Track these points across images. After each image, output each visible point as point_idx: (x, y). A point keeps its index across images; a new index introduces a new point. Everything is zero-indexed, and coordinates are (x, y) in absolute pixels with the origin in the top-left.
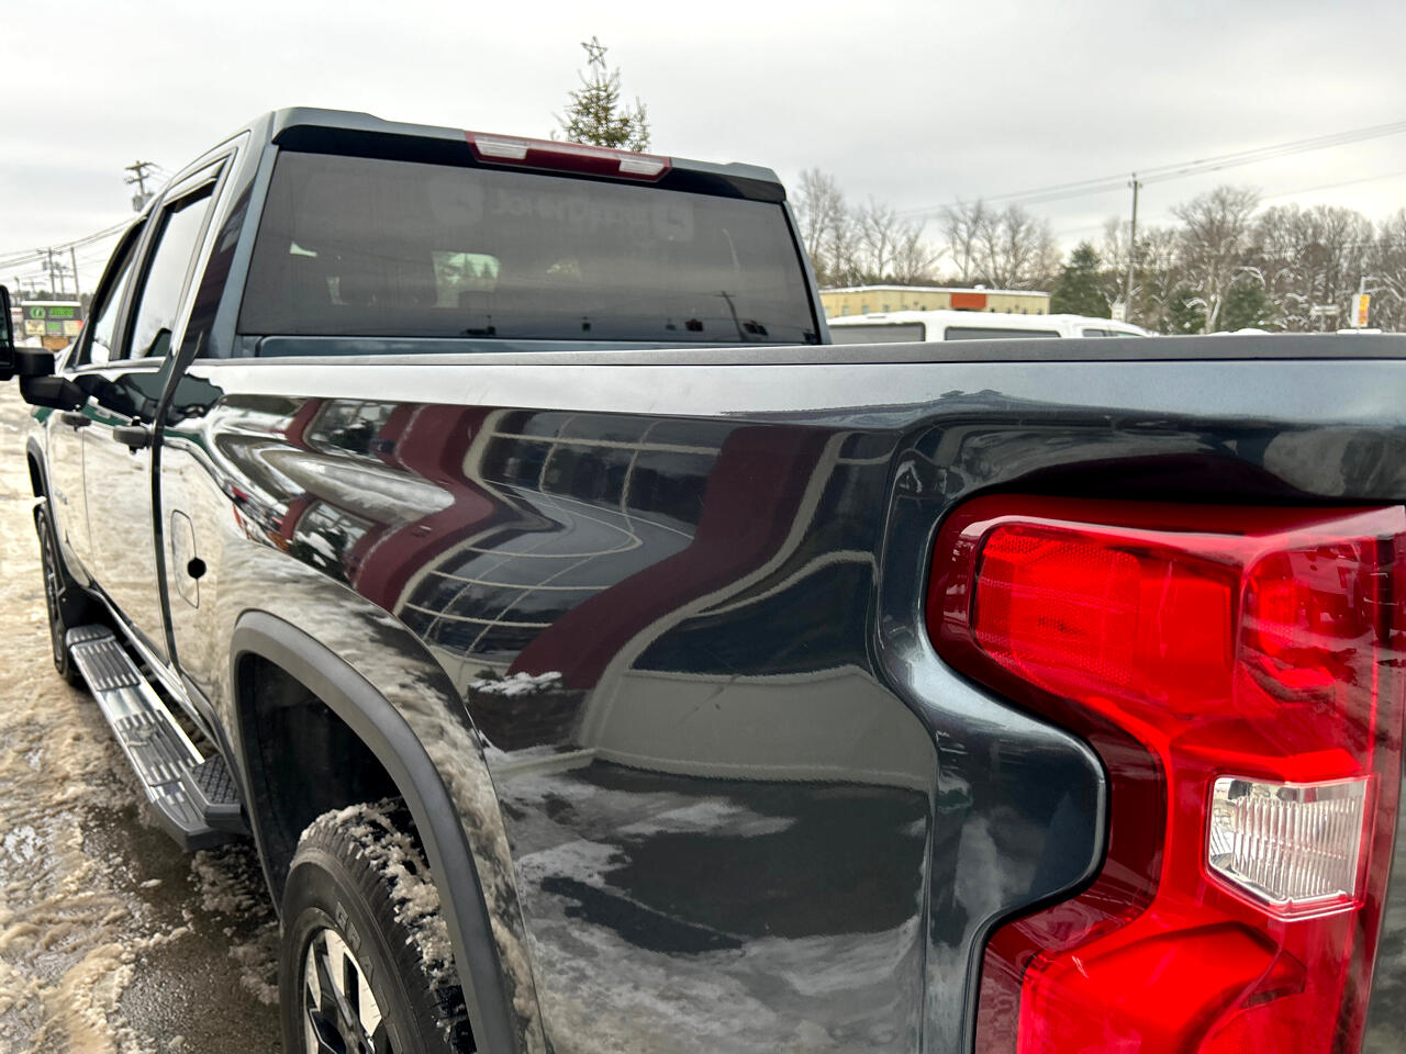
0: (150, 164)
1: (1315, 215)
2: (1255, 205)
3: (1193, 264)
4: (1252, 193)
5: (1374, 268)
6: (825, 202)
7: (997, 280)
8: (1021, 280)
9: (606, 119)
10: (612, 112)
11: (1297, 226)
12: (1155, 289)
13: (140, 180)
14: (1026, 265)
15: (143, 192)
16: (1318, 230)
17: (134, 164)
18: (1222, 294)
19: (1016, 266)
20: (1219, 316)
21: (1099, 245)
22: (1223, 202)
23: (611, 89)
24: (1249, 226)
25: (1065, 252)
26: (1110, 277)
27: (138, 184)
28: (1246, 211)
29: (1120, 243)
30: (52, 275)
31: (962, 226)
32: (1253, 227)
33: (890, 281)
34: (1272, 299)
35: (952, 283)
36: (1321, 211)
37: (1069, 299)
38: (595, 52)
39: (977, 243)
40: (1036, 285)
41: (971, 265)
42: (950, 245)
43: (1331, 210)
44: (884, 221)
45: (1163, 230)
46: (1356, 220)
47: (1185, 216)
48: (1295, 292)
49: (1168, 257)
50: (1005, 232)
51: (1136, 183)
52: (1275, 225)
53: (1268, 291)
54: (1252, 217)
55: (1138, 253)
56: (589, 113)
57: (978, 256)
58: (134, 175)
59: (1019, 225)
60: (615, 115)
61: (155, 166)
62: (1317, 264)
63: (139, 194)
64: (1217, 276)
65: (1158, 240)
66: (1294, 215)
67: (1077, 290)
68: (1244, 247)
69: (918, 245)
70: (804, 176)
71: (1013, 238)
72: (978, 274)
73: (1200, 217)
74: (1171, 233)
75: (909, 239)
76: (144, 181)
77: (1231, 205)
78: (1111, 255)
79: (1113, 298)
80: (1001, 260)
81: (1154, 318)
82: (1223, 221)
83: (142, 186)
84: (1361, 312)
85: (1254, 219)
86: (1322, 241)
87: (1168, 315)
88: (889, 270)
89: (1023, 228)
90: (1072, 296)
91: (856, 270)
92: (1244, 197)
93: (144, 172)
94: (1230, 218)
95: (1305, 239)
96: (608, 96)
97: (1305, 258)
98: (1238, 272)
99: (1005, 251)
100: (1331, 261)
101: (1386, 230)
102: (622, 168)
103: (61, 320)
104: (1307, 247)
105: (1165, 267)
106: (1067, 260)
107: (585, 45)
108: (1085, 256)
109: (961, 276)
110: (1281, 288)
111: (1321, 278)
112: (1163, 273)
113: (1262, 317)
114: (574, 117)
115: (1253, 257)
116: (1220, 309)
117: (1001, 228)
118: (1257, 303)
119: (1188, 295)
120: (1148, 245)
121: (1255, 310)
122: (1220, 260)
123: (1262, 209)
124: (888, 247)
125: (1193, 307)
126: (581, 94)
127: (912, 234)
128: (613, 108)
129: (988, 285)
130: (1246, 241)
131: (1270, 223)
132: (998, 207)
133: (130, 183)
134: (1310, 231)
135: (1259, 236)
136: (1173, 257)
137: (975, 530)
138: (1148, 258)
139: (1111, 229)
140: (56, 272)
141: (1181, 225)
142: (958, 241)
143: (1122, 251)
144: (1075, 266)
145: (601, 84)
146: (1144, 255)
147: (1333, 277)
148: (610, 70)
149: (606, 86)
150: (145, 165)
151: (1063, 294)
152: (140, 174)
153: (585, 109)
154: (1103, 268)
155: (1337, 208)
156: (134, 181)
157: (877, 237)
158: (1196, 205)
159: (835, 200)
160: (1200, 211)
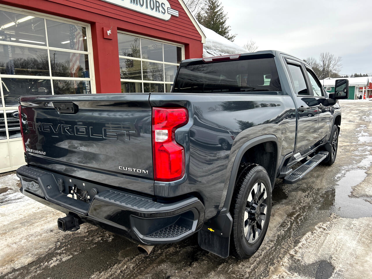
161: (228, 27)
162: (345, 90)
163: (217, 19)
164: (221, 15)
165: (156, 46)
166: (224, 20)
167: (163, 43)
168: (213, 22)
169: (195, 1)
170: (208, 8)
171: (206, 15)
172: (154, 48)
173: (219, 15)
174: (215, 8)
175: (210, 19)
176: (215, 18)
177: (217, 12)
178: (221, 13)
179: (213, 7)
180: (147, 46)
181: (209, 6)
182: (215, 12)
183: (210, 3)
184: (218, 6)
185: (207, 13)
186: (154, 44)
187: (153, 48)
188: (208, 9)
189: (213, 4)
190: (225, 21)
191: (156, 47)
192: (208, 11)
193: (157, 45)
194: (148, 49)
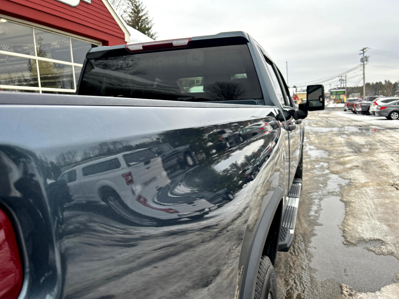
0: (367, 48)
13: (363, 53)
17: (362, 49)
27: (362, 54)
30: (341, 83)
58: (362, 52)
61: (368, 48)
63: (363, 57)
76: (365, 53)
83: (364, 55)
103: (340, 95)
133: (361, 54)
140: (342, 82)
150: (365, 49)
152: (364, 51)
156: (362, 53)
161: (155, 33)
162: (321, 99)
163: (142, 25)
164: (146, 20)
165: (62, 43)
166: (150, 25)
167: (71, 37)
168: (138, 26)
169: (116, 1)
170: (131, 11)
171: (130, 19)
172: (60, 45)
173: (144, 20)
174: (138, 12)
175: (134, 23)
176: (140, 22)
177: (142, 16)
178: (147, 18)
179: (137, 11)
180: (51, 43)
181: (133, 10)
182: (140, 16)
183: (134, 6)
184: (142, 10)
185: (130, 16)
186: (60, 41)
187: (58, 46)
188: (132, 13)
189: (137, 7)
190: (151, 27)
191: (63, 45)
192: (131, 15)
193: (64, 43)
194: (52, 47)
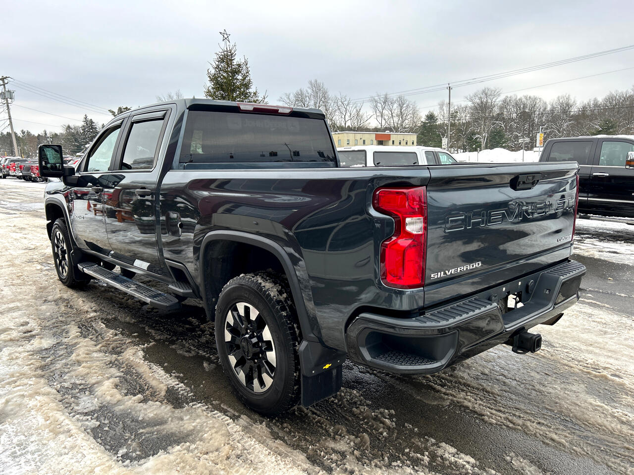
0: (9, 78)
1: (524, 100)
2: (499, 95)
3: (476, 120)
4: (498, 91)
5: (548, 121)
6: (320, 94)
7: (394, 128)
8: (405, 128)
9: (231, 64)
10: (233, 61)
11: (516, 104)
12: (460, 131)
13: (4, 85)
14: (407, 121)
15: (5, 90)
16: (525, 106)
18: (488, 133)
19: (403, 122)
20: (486, 142)
21: (436, 113)
22: (486, 94)
23: (233, 51)
24: (497, 104)
25: (423, 116)
26: (441, 126)
27: (3, 87)
28: (496, 98)
29: (445, 112)
31: (379, 105)
32: (499, 105)
33: (349, 129)
34: (507, 135)
35: (376, 130)
36: (526, 97)
37: (425, 136)
38: (225, 36)
39: (386, 112)
40: (411, 130)
41: (384, 122)
42: (375, 113)
43: (530, 97)
44: (346, 103)
45: (463, 106)
46: (540, 101)
47: (471, 100)
48: (516, 132)
49: (465, 117)
50: (397, 107)
51: (450, 87)
52: (508, 104)
53: (506, 132)
54: (498, 101)
55: (453, 116)
56: (224, 62)
57: (386, 118)
59: (403, 104)
60: (235, 62)
61: (11, 78)
62: (525, 120)
63: (3, 91)
64: (485, 125)
65: (461, 110)
66: (515, 99)
67: (428, 132)
68: (496, 113)
69: (361, 113)
70: (311, 83)
71: (401, 109)
72: (387, 125)
73: (478, 101)
74: (466, 107)
75: (357, 111)
76: (6, 85)
77: (490, 95)
78: (442, 117)
79: (444, 135)
80: (396, 119)
81: (460, 143)
82: (487, 102)
83: (5, 87)
84: (540, 140)
85: (499, 101)
86: (527, 110)
87: (466, 142)
88: (349, 124)
89: (405, 106)
90: (426, 134)
91: (334, 123)
92: (495, 92)
93: (6, 81)
94: (489, 101)
95: (520, 109)
96: (232, 54)
97: (520, 117)
98: (494, 124)
99: (397, 115)
100: (531, 118)
101: (552, 105)
102: (279, 112)
104: (521, 113)
105: (464, 121)
106: (423, 120)
107: (221, 33)
108: (431, 117)
109: (379, 127)
110: (511, 130)
111: (527, 126)
112: (464, 124)
113: (504, 142)
114: (217, 63)
115: (500, 117)
116: (487, 139)
117: (395, 106)
118: (502, 137)
119: (473, 134)
120: (457, 112)
121: (501, 139)
122: (486, 118)
123: (502, 97)
124: (348, 114)
125: (476, 139)
126: (220, 54)
127: (358, 108)
128: (234, 59)
129: (391, 130)
130: (496, 111)
131: (506, 103)
132: (394, 96)
134: (522, 106)
135: (501, 108)
136: (467, 118)
137: (378, 193)
138: (457, 118)
139: (441, 106)
141: (470, 104)
142: (378, 111)
143: (446, 115)
144: (427, 121)
145: (228, 49)
146: (455, 116)
147: (532, 125)
148: (232, 44)
149: (231, 50)
150: (6, 78)
151: (422, 134)
152: (4, 82)
153: (222, 60)
154: (438, 123)
155: (532, 96)
157: (343, 110)
158: (475, 95)
159: (325, 93)
160: (477, 98)
